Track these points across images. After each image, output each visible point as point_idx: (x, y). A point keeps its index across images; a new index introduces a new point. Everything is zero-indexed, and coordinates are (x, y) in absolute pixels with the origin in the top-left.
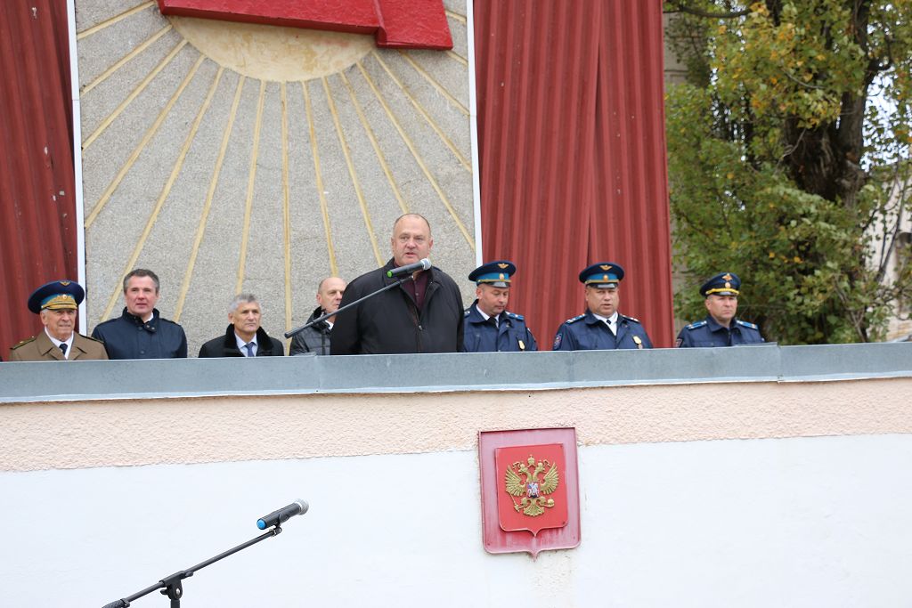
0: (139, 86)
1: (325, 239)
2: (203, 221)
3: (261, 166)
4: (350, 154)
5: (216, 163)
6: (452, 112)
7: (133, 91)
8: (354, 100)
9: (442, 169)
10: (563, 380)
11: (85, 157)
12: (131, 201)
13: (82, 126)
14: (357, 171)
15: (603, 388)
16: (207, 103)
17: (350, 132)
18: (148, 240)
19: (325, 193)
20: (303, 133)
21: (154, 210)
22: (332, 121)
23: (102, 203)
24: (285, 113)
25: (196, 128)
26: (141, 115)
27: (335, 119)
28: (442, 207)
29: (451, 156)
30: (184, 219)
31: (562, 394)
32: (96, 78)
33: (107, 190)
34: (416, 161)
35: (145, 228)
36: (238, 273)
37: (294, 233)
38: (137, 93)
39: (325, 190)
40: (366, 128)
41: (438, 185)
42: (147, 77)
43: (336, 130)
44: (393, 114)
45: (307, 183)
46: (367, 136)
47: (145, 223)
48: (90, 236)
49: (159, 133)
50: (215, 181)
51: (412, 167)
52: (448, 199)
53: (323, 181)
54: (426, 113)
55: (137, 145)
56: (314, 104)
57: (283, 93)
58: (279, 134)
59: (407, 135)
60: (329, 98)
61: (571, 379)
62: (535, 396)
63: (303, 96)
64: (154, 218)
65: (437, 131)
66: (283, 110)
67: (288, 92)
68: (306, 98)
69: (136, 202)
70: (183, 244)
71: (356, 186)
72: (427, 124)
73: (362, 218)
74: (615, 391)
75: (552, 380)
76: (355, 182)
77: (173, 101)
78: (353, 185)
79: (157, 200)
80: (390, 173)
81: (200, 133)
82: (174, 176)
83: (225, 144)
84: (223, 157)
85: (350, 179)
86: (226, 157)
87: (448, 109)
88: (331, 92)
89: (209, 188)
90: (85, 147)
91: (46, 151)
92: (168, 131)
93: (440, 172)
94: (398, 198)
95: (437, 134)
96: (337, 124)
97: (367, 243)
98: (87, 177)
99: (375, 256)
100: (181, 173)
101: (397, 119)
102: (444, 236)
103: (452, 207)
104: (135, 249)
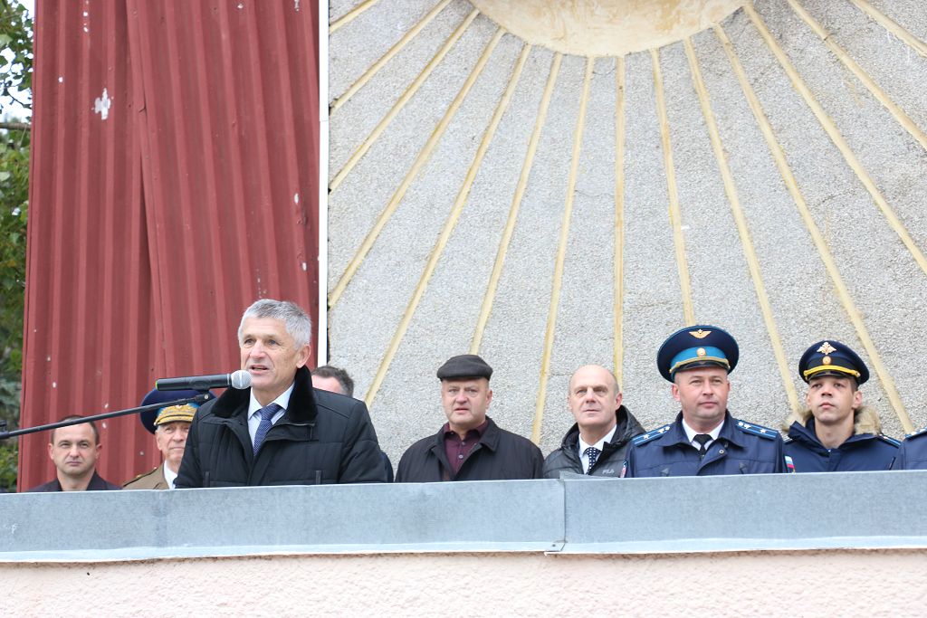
0: (408, 90)
1: (680, 305)
2: (494, 286)
3: (582, 193)
4: (728, 160)
5: (515, 195)
6: (915, 66)
7: (401, 98)
8: (739, 68)
9: (891, 170)
10: (148, 543)
11: (332, 204)
12: (392, 262)
13: (331, 158)
14: (738, 188)
15: (215, 559)
16: (506, 102)
17: (729, 122)
18: (415, 320)
19: (683, 228)
20: (651, 133)
21: (424, 275)
22: (700, 108)
23: (353, 268)
24: (623, 104)
25: (488, 142)
26: (410, 133)
27: (706, 105)
28: (890, 237)
29: (911, 145)
30: (465, 285)
31: (142, 570)
32: (352, 86)
33: (361, 249)
34: (843, 160)
35: (411, 303)
36: (542, 367)
37: (630, 296)
38: (406, 100)
39: (683, 222)
40: (758, 112)
41: (885, 198)
42: (420, 75)
43: (704, 123)
44: (805, 82)
45: (654, 213)
46: (757, 127)
47: (411, 295)
48: (334, 319)
49: (434, 157)
50: (513, 221)
51: (837, 170)
52: (902, 221)
53: (681, 208)
54: (866, 74)
55: (405, 179)
56: (669, 82)
57: (622, 71)
58: (610, 139)
59: (829, 115)
60: (696, 71)
61: (161, 543)
62: (95, 573)
63: (653, 73)
64: (424, 286)
65: (884, 102)
66: (620, 100)
67: (628, 70)
68: (659, 76)
69: (398, 264)
70: (462, 324)
71: (738, 213)
72: (865, 93)
73: (746, 265)
74: (235, 566)
75: (127, 544)
76: (736, 206)
77: (455, 107)
78: (731, 211)
79: (430, 259)
80: (797, 184)
81: (492, 152)
82: (454, 219)
83: (529, 164)
84: (524, 186)
85: (727, 201)
86: (529, 184)
87: (909, 62)
88: (700, 60)
89: (503, 235)
90: (332, 188)
91: (296, 199)
92: (447, 153)
93: (886, 175)
94: (811, 226)
95: (885, 109)
96: (709, 113)
97: (753, 308)
98: (333, 233)
99: (765, 329)
100: (463, 215)
101: (811, 91)
102: (893, 288)
103: (910, 235)
104: (396, 336)
